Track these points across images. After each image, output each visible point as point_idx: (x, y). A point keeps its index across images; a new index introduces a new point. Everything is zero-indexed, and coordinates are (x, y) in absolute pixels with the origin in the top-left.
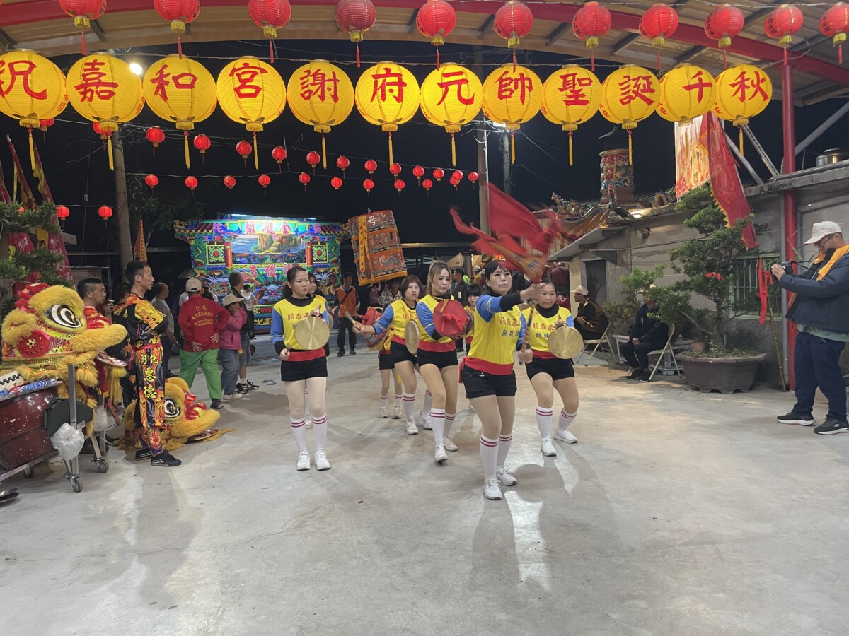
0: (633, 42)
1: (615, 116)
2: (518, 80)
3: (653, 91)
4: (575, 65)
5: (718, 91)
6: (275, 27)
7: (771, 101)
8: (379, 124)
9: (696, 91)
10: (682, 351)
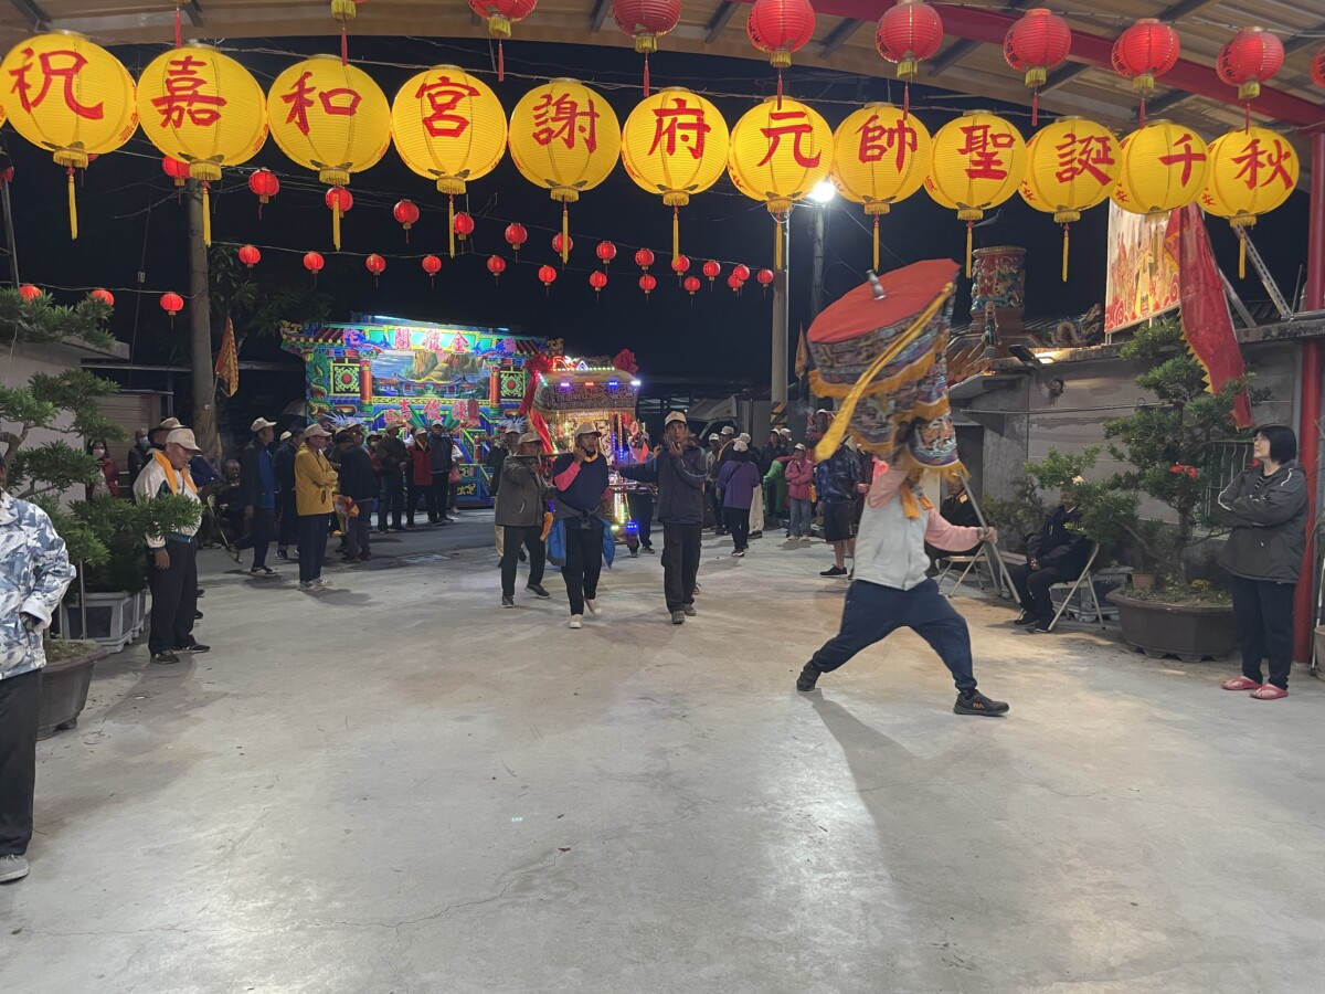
2: (895, 131)
3: (1111, 162)
4: (985, 111)
5: (1212, 169)
6: (509, 20)
8: (658, 191)
10: (1116, 587)
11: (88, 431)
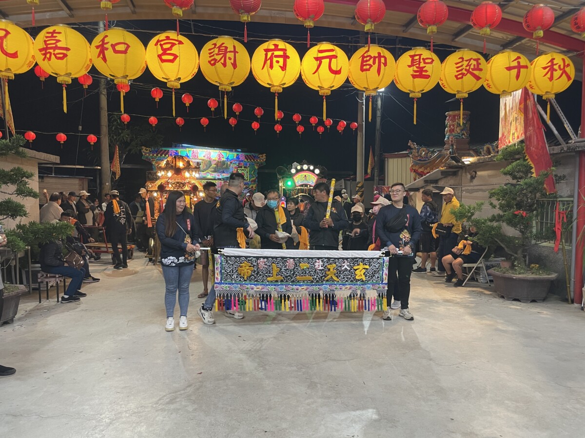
0: (469, 32)
1: (450, 87)
2: (376, 57)
3: (481, 70)
4: (422, 48)
5: (532, 73)
6: (181, 8)
7: (574, 81)
8: (268, 86)
9: (516, 70)
10: (493, 267)
11: (21, 194)
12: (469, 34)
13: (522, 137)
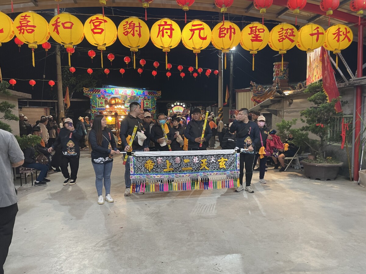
0: (287, 12)
1: (276, 47)
2: (229, 29)
3: (294, 36)
4: (257, 22)
5: (326, 37)
7: (352, 42)
8: (161, 48)
9: (315, 36)
10: (303, 159)
11: (8, 118)
12: (287, 13)
13: (321, 78)
